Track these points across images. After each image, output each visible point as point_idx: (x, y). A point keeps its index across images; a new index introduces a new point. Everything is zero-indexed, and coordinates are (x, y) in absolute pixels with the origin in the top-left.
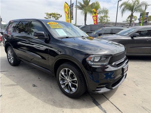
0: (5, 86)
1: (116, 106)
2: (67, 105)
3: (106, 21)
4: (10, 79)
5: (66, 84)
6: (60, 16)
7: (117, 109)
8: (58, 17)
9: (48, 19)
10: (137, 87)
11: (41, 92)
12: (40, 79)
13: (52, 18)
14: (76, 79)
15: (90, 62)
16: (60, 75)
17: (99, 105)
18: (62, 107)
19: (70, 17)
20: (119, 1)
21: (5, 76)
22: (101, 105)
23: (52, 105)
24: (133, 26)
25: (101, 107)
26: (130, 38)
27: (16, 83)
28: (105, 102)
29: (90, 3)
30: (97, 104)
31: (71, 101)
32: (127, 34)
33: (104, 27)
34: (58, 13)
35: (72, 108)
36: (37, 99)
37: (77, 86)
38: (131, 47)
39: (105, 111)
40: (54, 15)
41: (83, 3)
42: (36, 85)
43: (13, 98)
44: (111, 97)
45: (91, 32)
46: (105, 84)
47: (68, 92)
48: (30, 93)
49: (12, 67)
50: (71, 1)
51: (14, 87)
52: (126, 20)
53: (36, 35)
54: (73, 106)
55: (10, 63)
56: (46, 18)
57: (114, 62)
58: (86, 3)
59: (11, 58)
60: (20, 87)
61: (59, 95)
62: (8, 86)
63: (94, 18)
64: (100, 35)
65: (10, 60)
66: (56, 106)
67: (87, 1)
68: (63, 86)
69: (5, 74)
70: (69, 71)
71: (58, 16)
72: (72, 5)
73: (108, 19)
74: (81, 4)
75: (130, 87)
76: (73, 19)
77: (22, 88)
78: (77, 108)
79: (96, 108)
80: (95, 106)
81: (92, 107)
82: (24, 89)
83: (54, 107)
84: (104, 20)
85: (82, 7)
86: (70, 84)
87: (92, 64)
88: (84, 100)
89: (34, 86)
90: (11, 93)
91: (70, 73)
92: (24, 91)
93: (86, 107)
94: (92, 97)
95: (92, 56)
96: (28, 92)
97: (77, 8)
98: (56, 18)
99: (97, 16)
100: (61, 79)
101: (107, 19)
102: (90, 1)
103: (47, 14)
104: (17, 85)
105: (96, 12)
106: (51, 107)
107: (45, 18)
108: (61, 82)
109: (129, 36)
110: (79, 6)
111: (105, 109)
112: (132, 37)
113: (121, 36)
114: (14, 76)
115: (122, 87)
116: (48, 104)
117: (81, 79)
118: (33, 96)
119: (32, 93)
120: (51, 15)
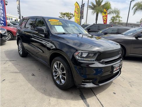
0: (10, 72)
1: (101, 103)
2: (55, 95)
3: (117, 21)
4: (16, 67)
5: (58, 76)
6: (73, 15)
7: (101, 105)
8: (71, 17)
9: (62, 18)
10: (131, 87)
11: (37, 81)
12: (40, 69)
13: (65, 17)
14: (65, 72)
15: (77, 57)
16: (53, 67)
17: (85, 99)
18: (50, 96)
19: (79, 16)
20: (131, 1)
21: (12, 65)
22: (87, 99)
23: (42, 93)
24: (141, 26)
25: (86, 101)
26: (134, 38)
27: (19, 71)
28: (92, 98)
29: (103, 4)
30: (83, 98)
31: (60, 92)
32: (132, 34)
33: (112, 26)
34: (71, 13)
35: (59, 98)
36: (31, 86)
37: (66, 78)
38: (134, 48)
39: (88, 106)
40: (67, 15)
41: (95, 4)
42: (35, 75)
43: (12, 83)
44: (100, 94)
45: (98, 31)
46: (91, 80)
47: (59, 83)
48: (27, 81)
49: (21, 57)
50: (82, 1)
51: (16, 74)
52: (140, 21)
53: (37, 30)
54: (60, 96)
55: (20, 54)
56: (61, 17)
57: (103, 59)
58: (99, 3)
59: (21, 50)
60: (21, 75)
61: (51, 86)
62: (12, 72)
63: (104, 18)
64: (106, 34)
65: (20, 52)
66: (45, 94)
67: (99, 1)
68: (55, 78)
69: (13, 63)
70: (60, 64)
71: (71, 15)
72: (83, 5)
73: (121, 19)
74: (93, 4)
75: (123, 87)
76: (83, 19)
77: (22, 76)
78: (63, 99)
79: (81, 102)
80: (81, 100)
81: (77, 100)
82: (24, 76)
83: (43, 95)
84: (116, 20)
85: (94, 8)
86: (61, 76)
87: (80, 59)
88: (72, 93)
89: (33, 75)
90: (12, 79)
91: (61, 66)
92: (24, 78)
93: (72, 99)
94: (80, 91)
95: (80, 51)
96: (26, 79)
97: (89, 8)
98: (69, 17)
99: (107, 16)
100: (54, 71)
101: (119, 19)
102: (102, 1)
103: (62, 14)
104: (20, 73)
105: (106, 12)
106: (41, 94)
107: (59, 17)
108: (54, 74)
109: (134, 36)
110: (91, 6)
111: (89, 104)
112: (137, 38)
113: (125, 36)
114: (20, 65)
115: (115, 85)
116: (39, 92)
117: (69, 73)
118: (29, 84)
119: (29, 81)
120: (64, 14)
